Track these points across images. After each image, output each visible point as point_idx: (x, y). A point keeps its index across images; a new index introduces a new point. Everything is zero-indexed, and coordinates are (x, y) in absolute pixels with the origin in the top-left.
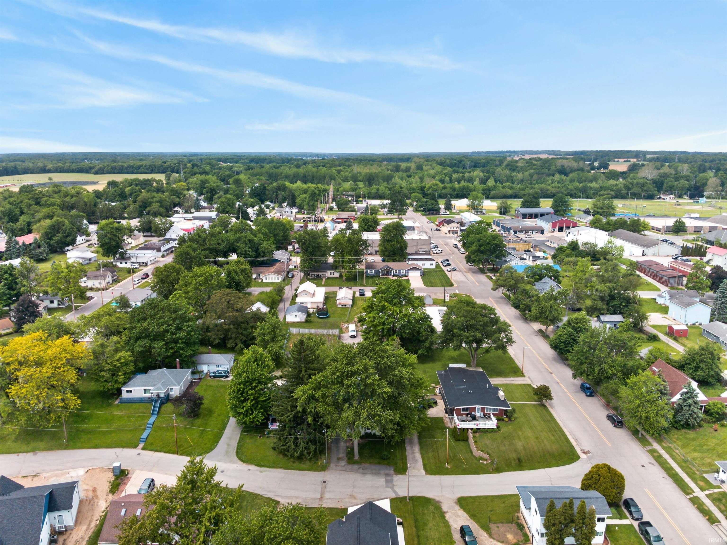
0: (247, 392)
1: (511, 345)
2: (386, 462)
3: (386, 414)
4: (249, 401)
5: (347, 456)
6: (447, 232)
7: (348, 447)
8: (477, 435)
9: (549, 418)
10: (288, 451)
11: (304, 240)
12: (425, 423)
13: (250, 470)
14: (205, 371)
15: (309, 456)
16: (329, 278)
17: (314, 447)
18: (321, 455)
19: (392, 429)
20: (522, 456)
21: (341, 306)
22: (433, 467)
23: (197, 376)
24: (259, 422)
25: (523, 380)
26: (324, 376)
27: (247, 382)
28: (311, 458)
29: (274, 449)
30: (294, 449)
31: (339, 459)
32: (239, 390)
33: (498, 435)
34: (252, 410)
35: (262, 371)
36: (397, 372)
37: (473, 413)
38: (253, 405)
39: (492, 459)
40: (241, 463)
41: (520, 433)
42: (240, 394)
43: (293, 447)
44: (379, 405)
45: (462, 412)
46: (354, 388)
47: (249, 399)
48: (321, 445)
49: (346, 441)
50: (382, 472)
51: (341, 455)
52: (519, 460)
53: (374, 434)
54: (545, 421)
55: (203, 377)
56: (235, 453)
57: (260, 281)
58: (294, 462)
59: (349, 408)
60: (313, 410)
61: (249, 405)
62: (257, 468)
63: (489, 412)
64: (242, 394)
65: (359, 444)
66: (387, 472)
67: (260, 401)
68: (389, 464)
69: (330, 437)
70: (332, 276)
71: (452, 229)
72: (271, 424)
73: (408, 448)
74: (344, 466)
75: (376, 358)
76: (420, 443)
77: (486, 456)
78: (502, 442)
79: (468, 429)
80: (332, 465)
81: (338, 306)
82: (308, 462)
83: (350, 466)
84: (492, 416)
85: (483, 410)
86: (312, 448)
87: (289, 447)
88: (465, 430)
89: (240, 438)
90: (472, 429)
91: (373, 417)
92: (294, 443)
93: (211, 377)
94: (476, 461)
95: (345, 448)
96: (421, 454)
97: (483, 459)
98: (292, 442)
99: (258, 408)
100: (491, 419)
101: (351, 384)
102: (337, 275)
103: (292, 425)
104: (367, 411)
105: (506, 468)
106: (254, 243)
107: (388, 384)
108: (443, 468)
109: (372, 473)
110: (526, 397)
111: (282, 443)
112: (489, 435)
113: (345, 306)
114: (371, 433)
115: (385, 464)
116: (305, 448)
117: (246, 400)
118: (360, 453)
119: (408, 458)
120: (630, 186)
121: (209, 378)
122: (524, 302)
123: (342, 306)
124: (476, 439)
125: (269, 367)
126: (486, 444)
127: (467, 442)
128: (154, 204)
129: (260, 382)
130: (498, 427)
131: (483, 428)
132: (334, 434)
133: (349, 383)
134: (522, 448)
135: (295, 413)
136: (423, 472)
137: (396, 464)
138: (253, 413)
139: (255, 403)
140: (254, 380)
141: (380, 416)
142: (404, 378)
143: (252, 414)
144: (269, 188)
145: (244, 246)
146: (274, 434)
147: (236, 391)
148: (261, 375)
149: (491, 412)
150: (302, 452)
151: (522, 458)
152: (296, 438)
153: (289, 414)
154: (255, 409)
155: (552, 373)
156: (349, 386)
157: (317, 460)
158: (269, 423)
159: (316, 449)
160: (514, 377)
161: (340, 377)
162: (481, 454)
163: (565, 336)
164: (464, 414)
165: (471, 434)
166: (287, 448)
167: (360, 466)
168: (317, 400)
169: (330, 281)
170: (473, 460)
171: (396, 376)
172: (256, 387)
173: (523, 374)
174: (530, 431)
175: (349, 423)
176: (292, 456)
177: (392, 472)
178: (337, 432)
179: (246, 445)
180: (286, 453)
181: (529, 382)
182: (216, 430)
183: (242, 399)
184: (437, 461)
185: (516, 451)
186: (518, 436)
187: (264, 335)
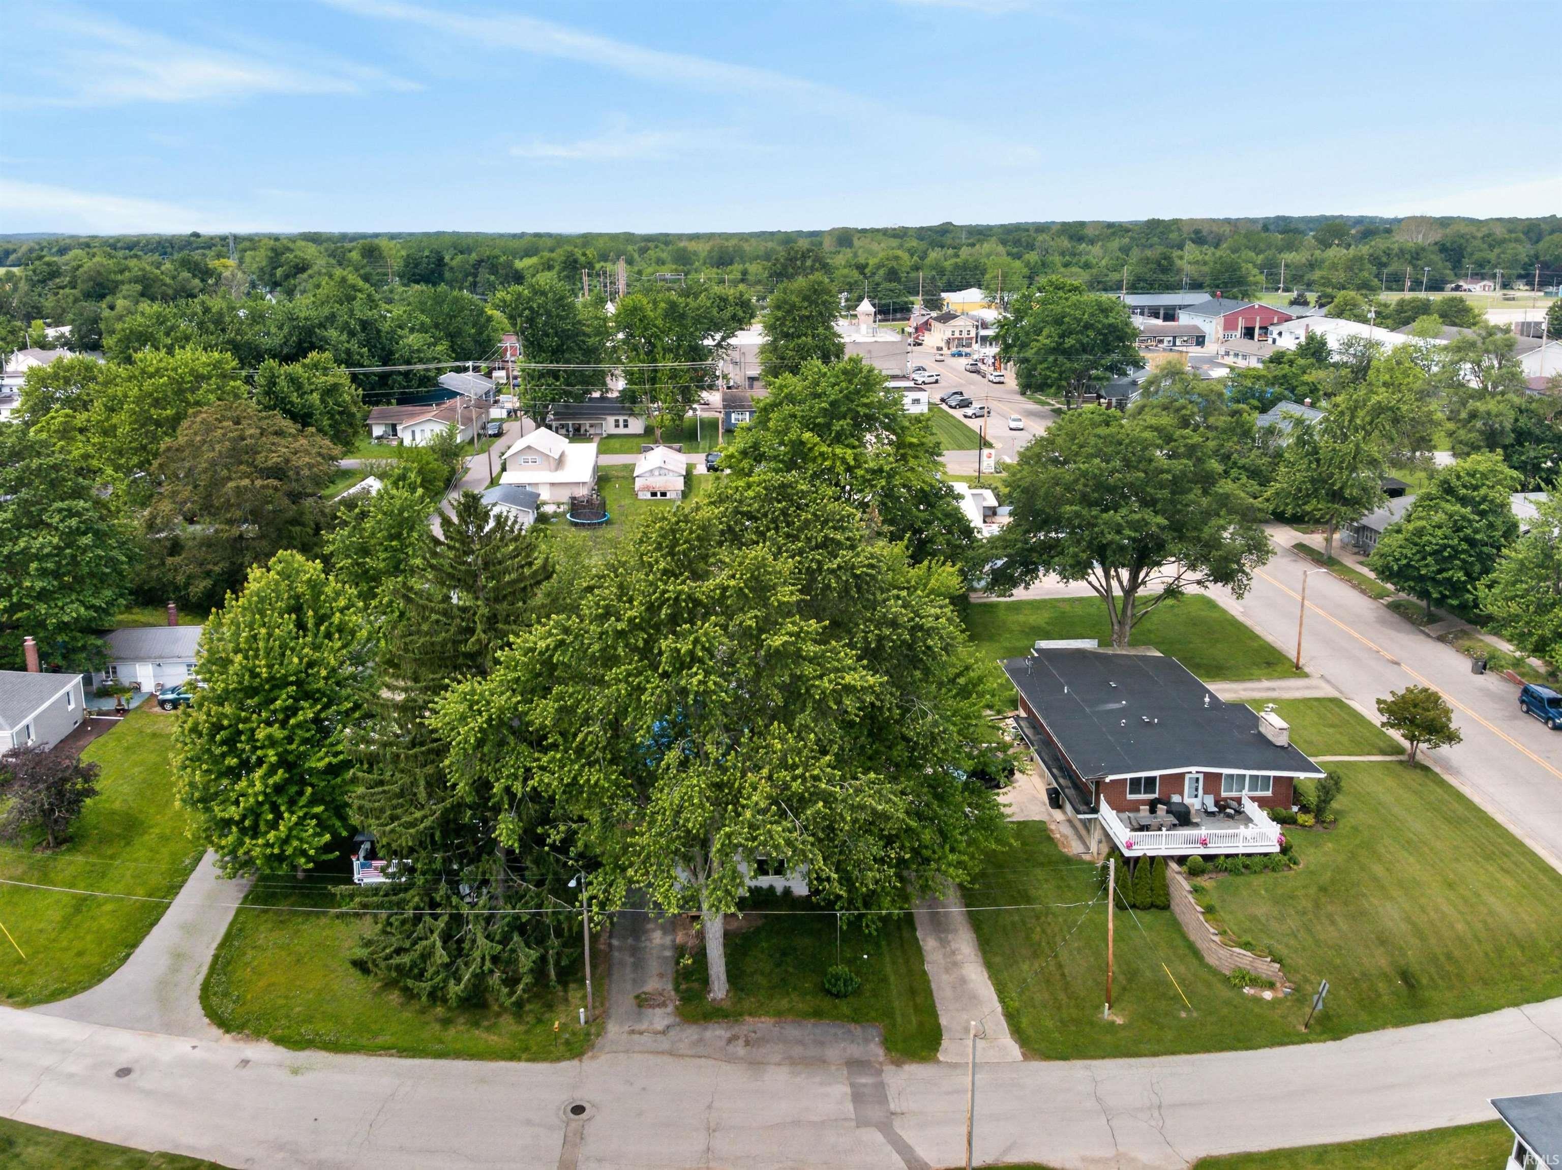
0: (253, 731)
1: (1262, 561)
2: (844, 1007)
3: (858, 791)
4: (259, 773)
5: (677, 989)
6: (943, 344)
7: (680, 951)
8: (1204, 881)
9: (1460, 810)
10: (420, 976)
11: (531, 309)
12: (998, 841)
13: (245, 1062)
14: (148, 686)
15: (512, 993)
16: (611, 436)
17: (534, 954)
18: (566, 991)
19: (881, 861)
20: (1413, 957)
21: (649, 496)
22: (1049, 1024)
23: (109, 704)
24: (310, 859)
25: (1308, 688)
26: (566, 631)
27: (252, 692)
28: (519, 1004)
29: (360, 965)
30: (447, 966)
31: (643, 1002)
32: (217, 728)
33: (1290, 879)
34: (275, 808)
35: (316, 647)
36: (895, 608)
37: (1176, 798)
38: (279, 789)
39: (1298, 978)
40: (217, 1032)
41: (1378, 869)
42: (223, 742)
43: (441, 956)
44: (824, 752)
45: (1130, 797)
46: (707, 673)
47: (260, 762)
48: (564, 945)
49: (674, 924)
50: (833, 1053)
51: (652, 985)
52: (1406, 976)
53: (787, 891)
54: (1455, 822)
55: (133, 705)
56: (196, 990)
57: (395, 443)
58: (446, 1022)
59: (684, 764)
60: (517, 788)
61: (259, 786)
62: (281, 1053)
63: (1234, 794)
64: (231, 742)
65: (727, 935)
66: (855, 1051)
67: (311, 771)
68: (857, 1017)
69: (602, 905)
70: (621, 430)
71: (957, 335)
72: (363, 866)
73: (929, 944)
74: (664, 1033)
75: (801, 552)
76: (976, 923)
77: (1267, 968)
78: (1317, 905)
79: (1166, 859)
80: (614, 1030)
81: (641, 496)
82: (507, 1022)
83: (691, 1033)
84: (1251, 808)
85: (1212, 782)
86: (527, 958)
87: (426, 956)
88: (1155, 863)
89: (232, 924)
90: (1181, 860)
91: (799, 804)
92: (446, 938)
93: (162, 703)
94: (1225, 993)
95: (668, 953)
96: (989, 965)
97: (1254, 982)
98: (436, 936)
99: (303, 801)
100: (1248, 820)
101: (691, 653)
102: (636, 426)
103: (438, 865)
104: (770, 778)
105: (1364, 1016)
106: (379, 331)
107: (859, 658)
108: (1092, 1024)
109: (793, 1062)
110: (1345, 740)
111: (395, 941)
112: (1257, 881)
113: (664, 494)
114: (771, 888)
115: (839, 1017)
116: (495, 959)
117: (246, 766)
118: (734, 975)
119: (934, 986)
120: (1384, 259)
121: (158, 709)
122: (1242, 461)
123: (654, 494)
124: (1207, 900)
125: (353, 633)
126: (1254, 918)
127: (1167, 914)
128: (125, 287)
129: (306, 694)
130: (1285, 850)
131: (1228, 856)
132: (619, 892)
133: (684, 647)
134: (1404, 927)
135: (446, 811)
136: (1014, 1050)
137: (888, 1014)
138: (279, 816)
139: (287, 782)
140: (278, 684)
141: (829, 797)
142: (929, 632)
143: (274, 826)
144: (454, 263)
145: (344, 337)
146: (365, 906)
147: (205, 728)
148: (311, 665)
149: (1245, 793)
150: (480, 977)
151: (1415, 968)
152: (457, 920)
153: (418, 814)
154: (292, 803)
155: (1397, 663)
156: (682, 663)
157: (550, 1007)
158: (356, 864)
159: (543, 959)
160: (1270, 678)
161: (639, 627)
162: (1244, 958)
163: (1439, 533)
164: (1143, 802)
165: (1180, 878)
166: (414, 964)
167: (736, 1030)
168: (538, 742)
169: (615, 443)
170: (1209, 985)
171: (894, 624)
172: (292, 711)
173: (1297, 667)
174: (1412, 860)
175: (690, 839)
176: (436, 996)
177: (876, 1051)
178: (630, 881)
179: (250, 953)
180: (410, 983)
181: (1327, 691)
182: (139, 897)
183: (232, 761)
184: (1062, 996)
185: (1382, 941)
186: (1375, 879)
187: (365, 551)
